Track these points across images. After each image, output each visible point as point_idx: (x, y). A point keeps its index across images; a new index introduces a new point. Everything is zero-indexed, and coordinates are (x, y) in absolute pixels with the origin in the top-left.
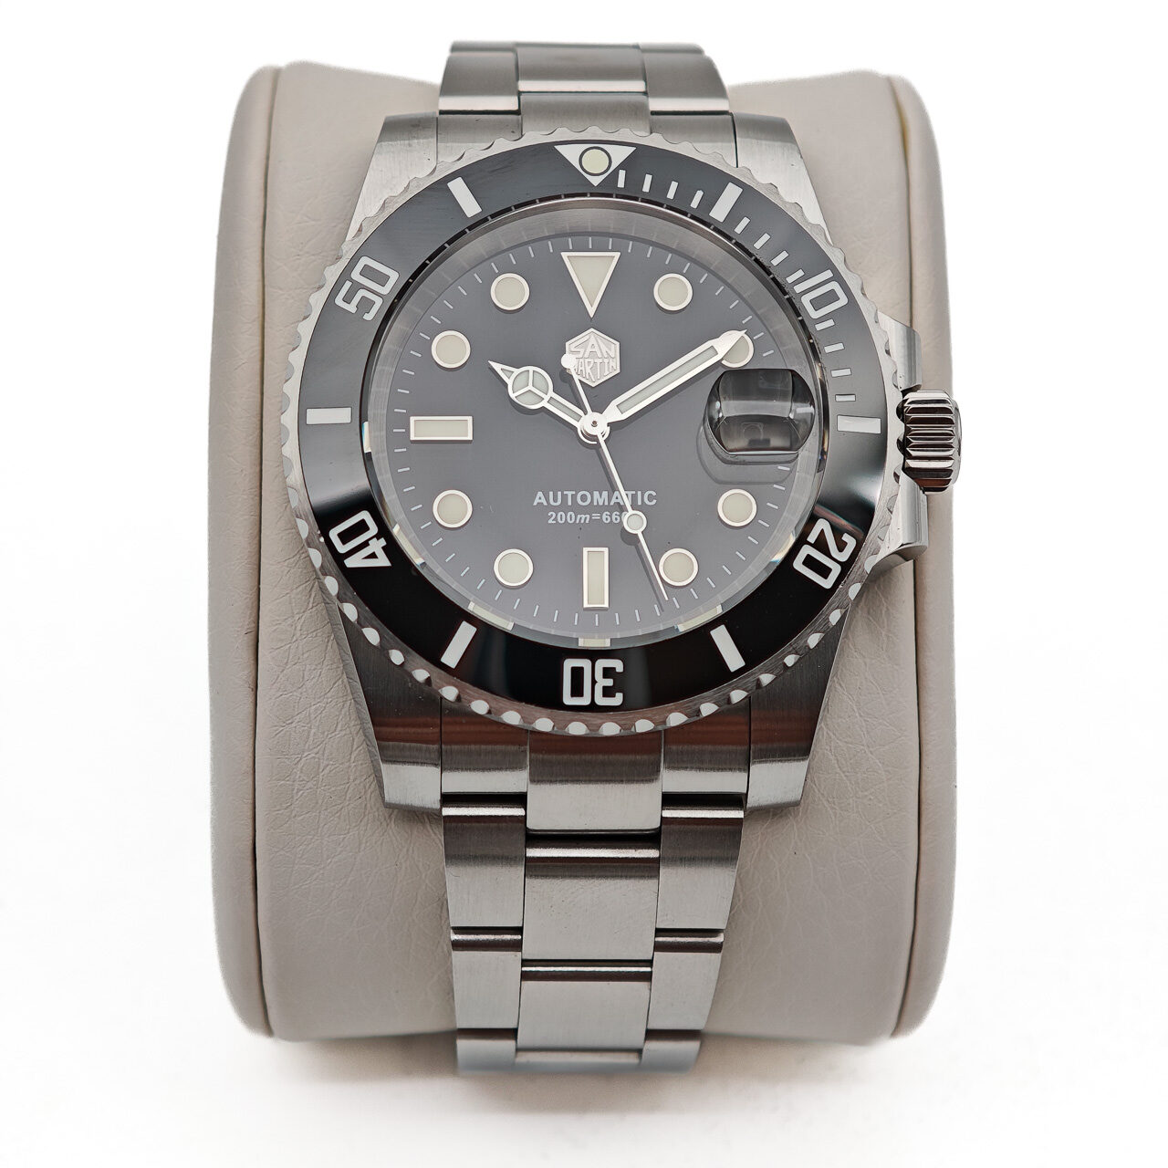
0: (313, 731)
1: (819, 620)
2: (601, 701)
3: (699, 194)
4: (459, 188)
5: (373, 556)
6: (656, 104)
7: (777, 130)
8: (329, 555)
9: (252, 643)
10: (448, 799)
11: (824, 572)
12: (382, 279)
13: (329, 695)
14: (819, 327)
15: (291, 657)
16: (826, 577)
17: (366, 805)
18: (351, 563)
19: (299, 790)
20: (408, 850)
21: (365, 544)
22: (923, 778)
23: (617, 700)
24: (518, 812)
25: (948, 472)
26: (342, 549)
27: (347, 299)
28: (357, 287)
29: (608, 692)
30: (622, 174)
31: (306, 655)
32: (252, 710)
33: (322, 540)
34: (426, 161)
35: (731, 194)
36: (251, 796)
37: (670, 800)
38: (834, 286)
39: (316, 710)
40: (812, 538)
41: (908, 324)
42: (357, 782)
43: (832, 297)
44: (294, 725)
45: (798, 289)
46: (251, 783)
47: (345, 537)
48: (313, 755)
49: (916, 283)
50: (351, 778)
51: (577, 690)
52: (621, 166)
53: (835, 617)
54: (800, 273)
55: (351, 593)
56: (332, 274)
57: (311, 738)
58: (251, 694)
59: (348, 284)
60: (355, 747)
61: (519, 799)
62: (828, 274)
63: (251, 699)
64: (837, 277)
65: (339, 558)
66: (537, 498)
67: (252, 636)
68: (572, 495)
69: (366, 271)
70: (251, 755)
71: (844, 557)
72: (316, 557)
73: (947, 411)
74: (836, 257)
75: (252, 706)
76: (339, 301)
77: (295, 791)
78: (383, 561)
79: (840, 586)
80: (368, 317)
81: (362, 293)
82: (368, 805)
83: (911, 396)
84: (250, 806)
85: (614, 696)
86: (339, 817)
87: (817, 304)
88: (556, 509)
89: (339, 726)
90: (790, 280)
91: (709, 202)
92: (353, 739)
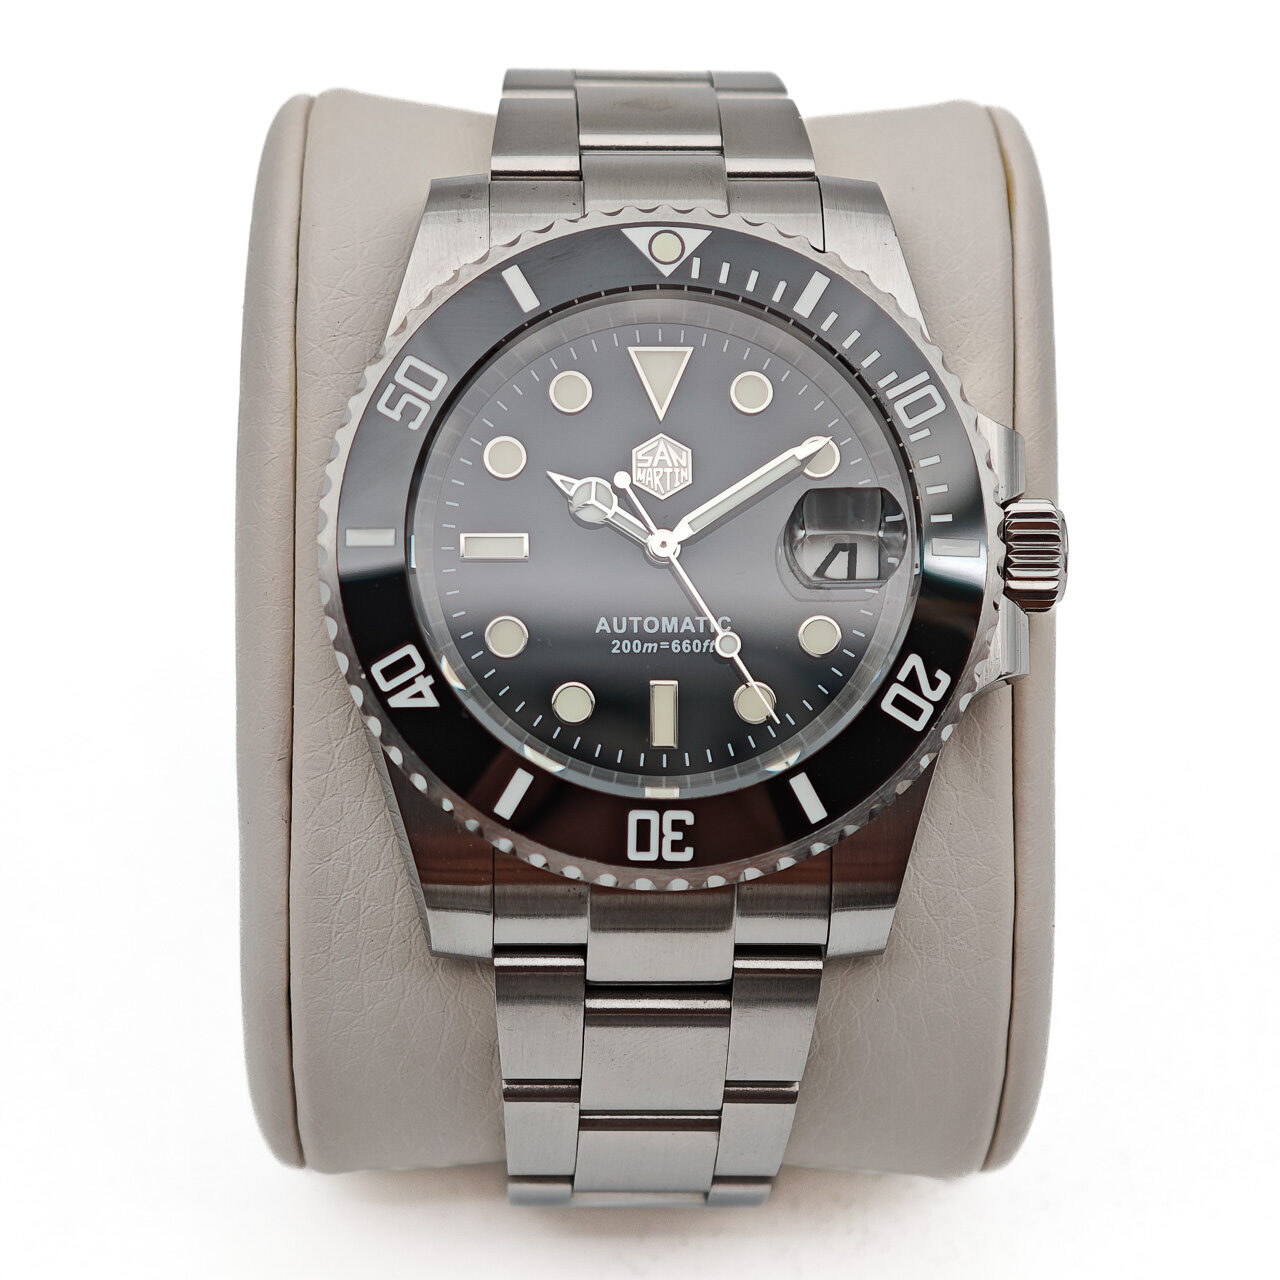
0: (353, 869)
1: (909, 765)
2: (669, 856)
3: (782, 286)
4: (514, 278)
5: (419, 695)
6: (734, 165)
7: (867, 198)
8: (371, 694)
9: (286, 770)
10: (500, 950)
11: (915, 712)
12: (428, 383)
13: (370, 830)
14: (914, 437)
15: (328, 788)
16: (917, 718)
17: (410, 950)
18: (395, 702)
19: (337, 933)
20: (456, 997)
21: (411, 682)
22: (1019, 920)
23: (688, 854)
24: (578, 962)
25: (1052, 594)
26: (385, 686)
27: (391, 405)
28: (401, 391)
29: (677, 846)
30: (696, 262)
31: (344, 786)
32: (285, 844)
33: (363, 676)
34: (477, 240)
35: (818, 284)
36: (285, 937)
37: (742, 951)
38: (931, 390)
39: (355, 846)
40: (902, 675)
41: (1011, 427)
42: (402, 925)
43: (927, 403)
44: (331, 862)
45: (891, 394)
46: (285, 924)
47: (389, 673)
48: (352, 895)
49: (1020, 368)
50: (395, 920)
51: (643, 845)
52: (695, 254)
53: (925, 762)
54: (893, 376)
55: (395, 734)
56: (374, 374)
57: (351, 877)
58: (285, 825)
59: (391, 388)
60: (399, 887)
61: (580, 950)
62: (924, 376)
63: (286, 831)
64: (934, 380)
65: (382, 697)
66: (600, 623)
67: (285, 763)
68: (639, 621)
69: (412, 373)
70: (285, 893)
71: (937, 695)
72: (357, 694)
73: (1054, 526)
74: (933, 355)
75: (286, 840)
76: (381, 407)
77: (333, 934)
78: (430, 701)
79: (933, 728)
80: (414, 426)
81: (406, 398)
82: (413, 950)
83: (1013, 508)
84: (285, 948)
85: (683, 851)
86: (381, 962)
87: (911, 411)
88: (621, 638)
89: (381, 864)
90: (882, 384)
91: (793, 294)
92: (397, 879)
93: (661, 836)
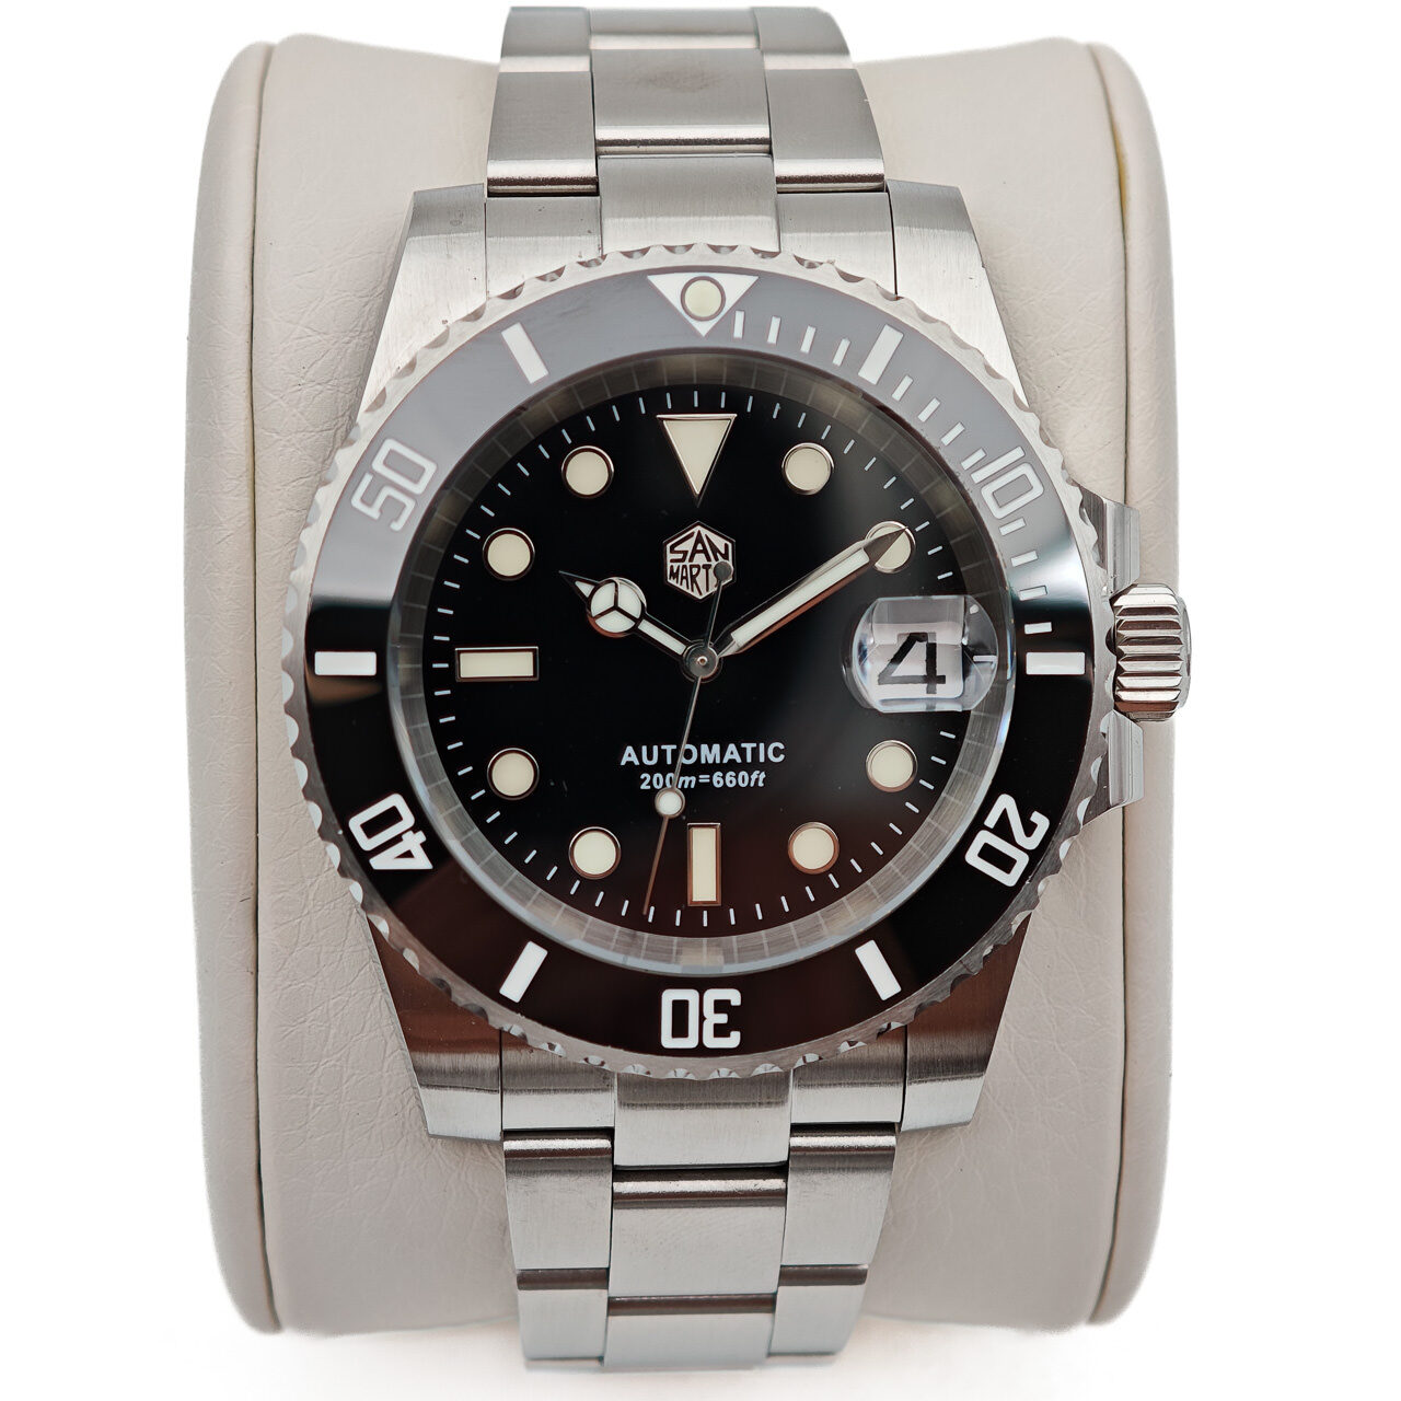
0: (332, 1032)
1: (999, 926)
2: (711, 1042)
3: (844, 345)
4: (515, 337)
5: (408, 854)
6: (785, 167)
8: (351, 854)
9: (251, 912)
10: (509, 1134)
11: (1006, 863)
13: (352, 986)
14: (1005, 530)
15: (301, 936)
16: (1008, 871)
17: (403, 1124)
18: (378, 863)
19: (315, 1106)
21: (398, 839)
23: (734, 1040)
24: (604, 1143)
26: (367, 844)
27: (368, 500)
28: (380, 482)
29: (720, 1031)
30: (739, 317)
31: (321, 934)
32: (252, 1000)
33: (341, 832)
34: (471, 282)
35: (889, 340)
36: (253, 1109)
38: (1025, 470)
39: (336, 1004)
40: (991, 821)
42: (393, 1096)
43: (1022, 485)
44: (307, 1024)
45: (978, 477)
46: (253, 1093)
47: (371, 828)
48: (333, 1062)
50: (385, 1091)
51: (680, 1029)
52: (737, 306)
53: (1019, 919)
54: (979, 455)
55: (378, 902)
56: (346, 459)
57: (331, 1041)
58: (251, 978)
59: (368, 479)
60: (388, 1053)
61: (608, 1133)
62: (1017, 453)
63: (251, 986)
64: (1030, 458)
65: (363, 857)
66: (626, 755)
67: (250, 904)
68: (673, 750)
69: (393, 461)
70: (252, 1057)
71: (1032, 843)
72: (334, 853)
73: (1174, 625)
74: (1028, 424)
75: (252, 995)
76: (356, 502)
77: (311, 1106)
78: (421, 862)
79: (1027, 882)
80: (397, 526)
81: (387, 491)
82: (407, 1125)
84: (253, 1121)
85: (728, 1036)
86: (369, 1138)
87: (1001, 498)
88: (651, 770)
89: (367, 1025)
90: (966, 464)
91: (858, 357)
92: (386, 1043)
93: (702, 1019)
